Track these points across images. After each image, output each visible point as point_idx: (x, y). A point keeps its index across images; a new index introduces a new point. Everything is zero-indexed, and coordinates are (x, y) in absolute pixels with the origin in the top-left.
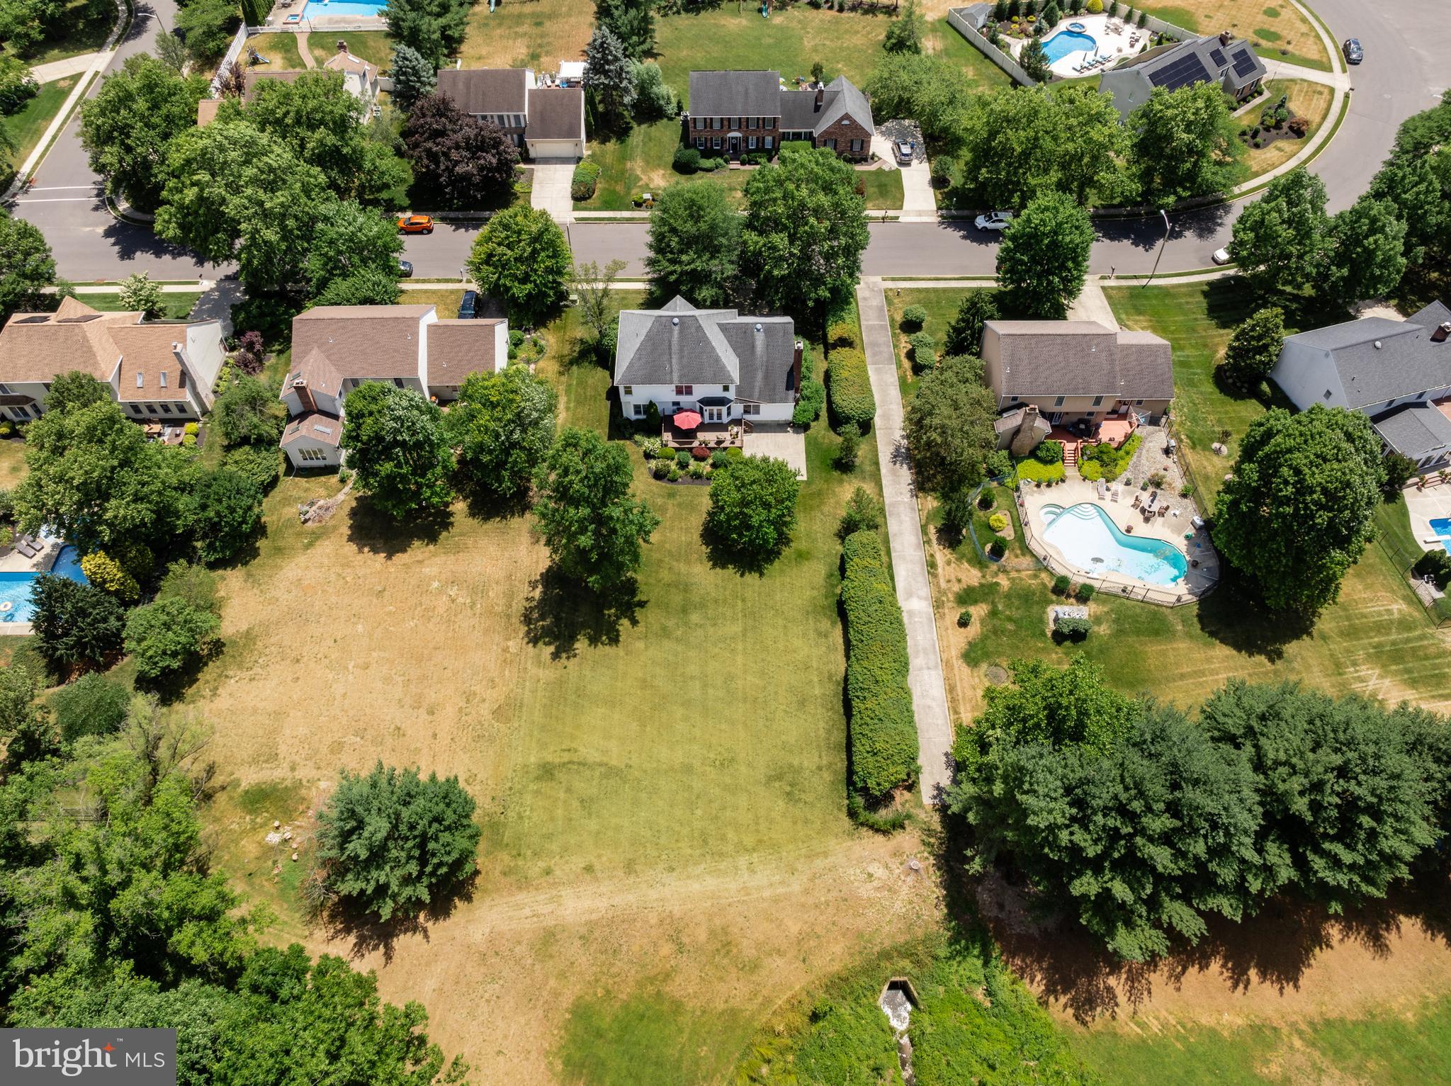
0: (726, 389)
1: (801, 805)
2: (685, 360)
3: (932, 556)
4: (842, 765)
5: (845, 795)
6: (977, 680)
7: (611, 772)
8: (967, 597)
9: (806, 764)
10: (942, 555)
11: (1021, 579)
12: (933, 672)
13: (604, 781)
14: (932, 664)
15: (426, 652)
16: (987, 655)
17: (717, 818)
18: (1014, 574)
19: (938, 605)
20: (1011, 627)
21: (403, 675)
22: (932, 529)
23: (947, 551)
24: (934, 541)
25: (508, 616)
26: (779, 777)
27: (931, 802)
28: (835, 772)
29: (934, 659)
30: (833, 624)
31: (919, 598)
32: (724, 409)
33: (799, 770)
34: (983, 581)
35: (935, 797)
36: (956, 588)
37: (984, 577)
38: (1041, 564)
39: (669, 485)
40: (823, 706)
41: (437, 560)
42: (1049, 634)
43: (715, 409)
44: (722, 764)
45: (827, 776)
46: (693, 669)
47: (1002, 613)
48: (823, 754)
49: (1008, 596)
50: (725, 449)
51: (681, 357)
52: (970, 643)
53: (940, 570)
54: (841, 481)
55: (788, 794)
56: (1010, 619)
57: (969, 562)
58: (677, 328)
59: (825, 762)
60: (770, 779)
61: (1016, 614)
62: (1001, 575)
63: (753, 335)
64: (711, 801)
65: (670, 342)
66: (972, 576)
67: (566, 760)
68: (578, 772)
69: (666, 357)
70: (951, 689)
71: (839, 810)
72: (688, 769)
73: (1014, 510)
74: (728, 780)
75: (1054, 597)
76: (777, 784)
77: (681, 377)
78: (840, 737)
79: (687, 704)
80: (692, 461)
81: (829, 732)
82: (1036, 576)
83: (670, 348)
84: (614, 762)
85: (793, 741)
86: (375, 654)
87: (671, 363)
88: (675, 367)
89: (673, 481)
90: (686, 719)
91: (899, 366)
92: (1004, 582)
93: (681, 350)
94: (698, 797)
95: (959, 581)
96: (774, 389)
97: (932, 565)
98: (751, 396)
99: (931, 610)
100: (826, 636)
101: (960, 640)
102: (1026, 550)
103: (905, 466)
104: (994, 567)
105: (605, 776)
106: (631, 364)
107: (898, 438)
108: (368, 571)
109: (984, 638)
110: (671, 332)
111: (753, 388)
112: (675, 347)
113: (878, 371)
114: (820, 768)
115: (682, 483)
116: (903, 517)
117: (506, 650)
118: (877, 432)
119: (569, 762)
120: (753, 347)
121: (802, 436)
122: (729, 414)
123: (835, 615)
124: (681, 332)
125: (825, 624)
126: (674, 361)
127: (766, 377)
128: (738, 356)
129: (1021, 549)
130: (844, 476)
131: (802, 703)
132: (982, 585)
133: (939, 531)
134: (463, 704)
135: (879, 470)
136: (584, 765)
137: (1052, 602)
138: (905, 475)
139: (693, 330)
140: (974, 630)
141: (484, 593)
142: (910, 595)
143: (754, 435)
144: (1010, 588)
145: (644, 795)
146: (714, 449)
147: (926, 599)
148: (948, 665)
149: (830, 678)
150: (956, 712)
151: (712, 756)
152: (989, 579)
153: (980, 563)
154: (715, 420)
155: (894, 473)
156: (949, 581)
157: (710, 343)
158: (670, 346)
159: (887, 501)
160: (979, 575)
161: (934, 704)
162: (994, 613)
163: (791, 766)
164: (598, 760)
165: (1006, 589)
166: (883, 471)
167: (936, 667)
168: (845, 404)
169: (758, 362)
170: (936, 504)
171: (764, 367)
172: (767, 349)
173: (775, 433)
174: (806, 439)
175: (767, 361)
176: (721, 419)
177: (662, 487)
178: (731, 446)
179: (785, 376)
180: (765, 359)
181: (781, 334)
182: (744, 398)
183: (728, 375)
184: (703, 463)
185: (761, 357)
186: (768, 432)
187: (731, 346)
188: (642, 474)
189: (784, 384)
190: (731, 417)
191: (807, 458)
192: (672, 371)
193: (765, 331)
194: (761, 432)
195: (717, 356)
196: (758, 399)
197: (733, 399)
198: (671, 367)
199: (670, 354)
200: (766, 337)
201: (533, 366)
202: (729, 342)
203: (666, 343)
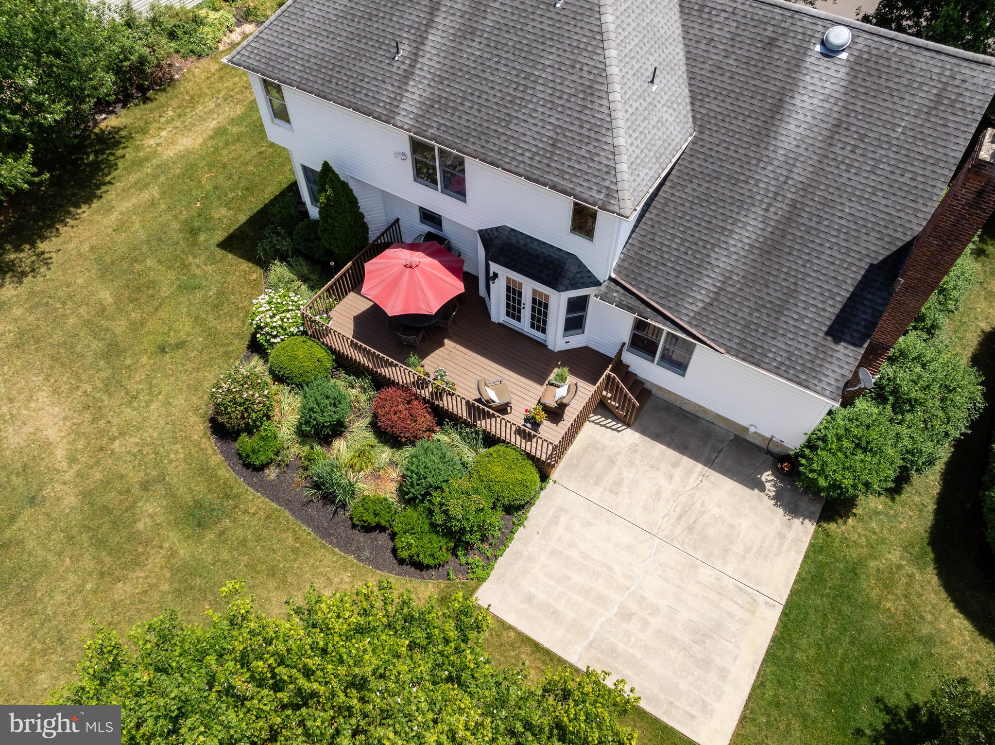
0: (584, 220)
2: (476, 49)
32: (559, 302)
39: (226, 473)
43: (529, 287)
50: (490, 440)
51: (467, 32)
63: (796, 64)
69: (416, 14)
80: (358, 432)
87: (420, 42)
88: (430, 60)
89: (251, 467)
96: (780, 310)
98: (674, 294)
111: (698, 267)
115: (272, 492)
120: (777, 109)
121: (803, 532)
122: (574, 323)
126: (434, 38)
128: (700, 123)
143: (630, 436)
146: (455, 421)
154: (525, 325)
169: (767, 177)
171: (781, 207)
172: (830, 141)
173: (709, 463)
174: (814, 551)
175: (806, 188)
176: (544, 331)
177: (205, 472)
178: (518, 441)
179: (853, 277)
180: (800, 174)
181: (923, 98)
182: (647, 291)
183: (612, 170)
184: (385, 454)
185: (790, 163)
186: (682, 448)
187: (692, 77)
188: (195, 388)
189: (832, 310)
190: (576, 341)
191: (776, 641)
192: (408, 75)
193: (856, 66)
194: (657, 437)
195: (601, 72)
196: (699, 318)
197: (601, 276)
198: (415, 56)
199: (434, 10)
200: (852, 88)
201: (249, 28)
202: (691, 58)
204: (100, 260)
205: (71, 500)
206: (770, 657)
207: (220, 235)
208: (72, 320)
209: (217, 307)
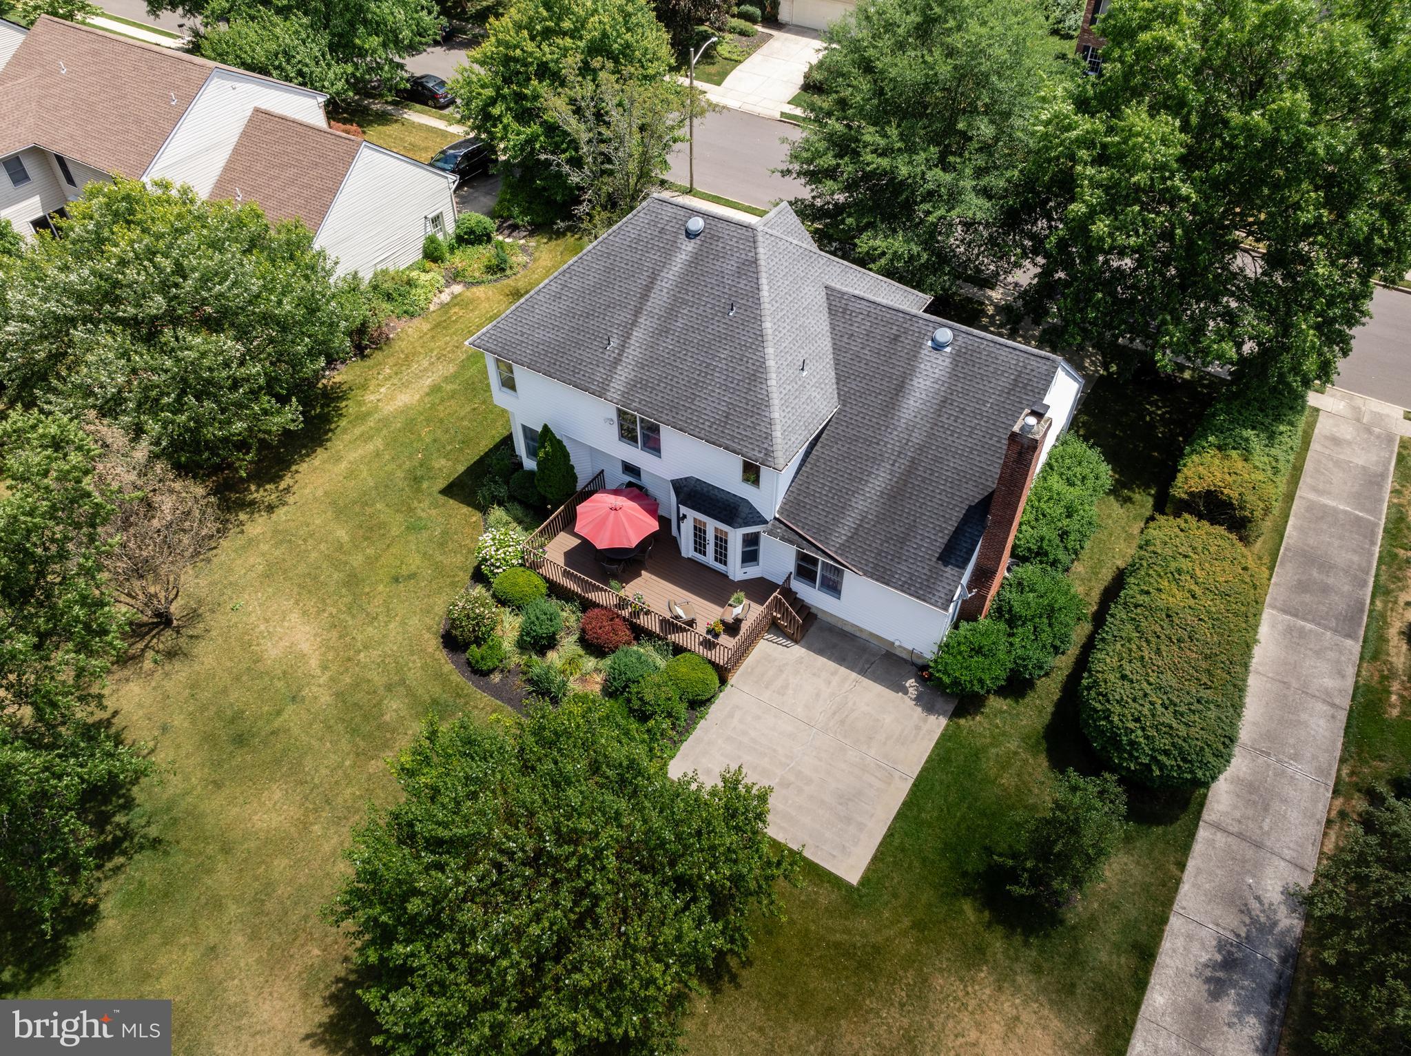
0: (751, 472)
2: (669, 343)
32: (736, 538)
39: (457, 678)
43: (712, 526)
50: (678, 650)
51: (663, 331)
54: (974, 956)
58: (689, 246)
63: (914, 356)
65: (653, 278)
69: (624, 316)
77: (633, 386)
80: (569, 645)
83: (645, 296)
87: (627, 337)
88: (634, 351)
89: (478, 672)
91: (1373, 650)
93: (671, 312)
96: (903, 541)
98: (824, 530)
103: (1254, 1022)
106: (529, 303)
110: (669, 251)
111: (842, 509)
112: (660, 298)
113: (1295, 639)
115: (496, 692)
118: (1203, 833)
120: (900, 388)
121: (937, 725)
122: (750, 556)
124: (695, 259)
126: (638, 334)
127: (896, 495)
130: (997, 944)
139: (730, 265)
143: (798, 651)
146: (650, 635)
154: (709, 559)
155: (1199, 1028)
157: (758, 319)
158: (648, 289)
166: (1157, 999)
168: (1122, 690)
169: (893, 439)
171: (904, 462)
172: (939, 413)
174: (945, 738)
175: (921, 449)
176: (725, 564)
177: (439, 676)
178: (701, 650)
179: (957, 515)
180: (917, 438)
181: (1004, 382)
182: (803, 528)
183: (769, 436)
184: (590, 663)
185: (910, 430)
186: (841, 660)
187: (837, 362)
188: (428, 611)
189: (942, 540)
190: (753, 572)
191: (907, 805)
192: (617, 361)
193: (957, 357)
194: (820, 652)
195: (761, 366)
196: (843, 549)
197: (768, 517)
198: (623, 347)
199: (637, 312)
200: (954, 374)
201: (457, 289)
202: (837, 349)
203: (643, 279)
204: (333, 503)
205: (326, 698)
206: (900, 816)
207: (442, 484)
208: (314, 555)
209: (442, 545)
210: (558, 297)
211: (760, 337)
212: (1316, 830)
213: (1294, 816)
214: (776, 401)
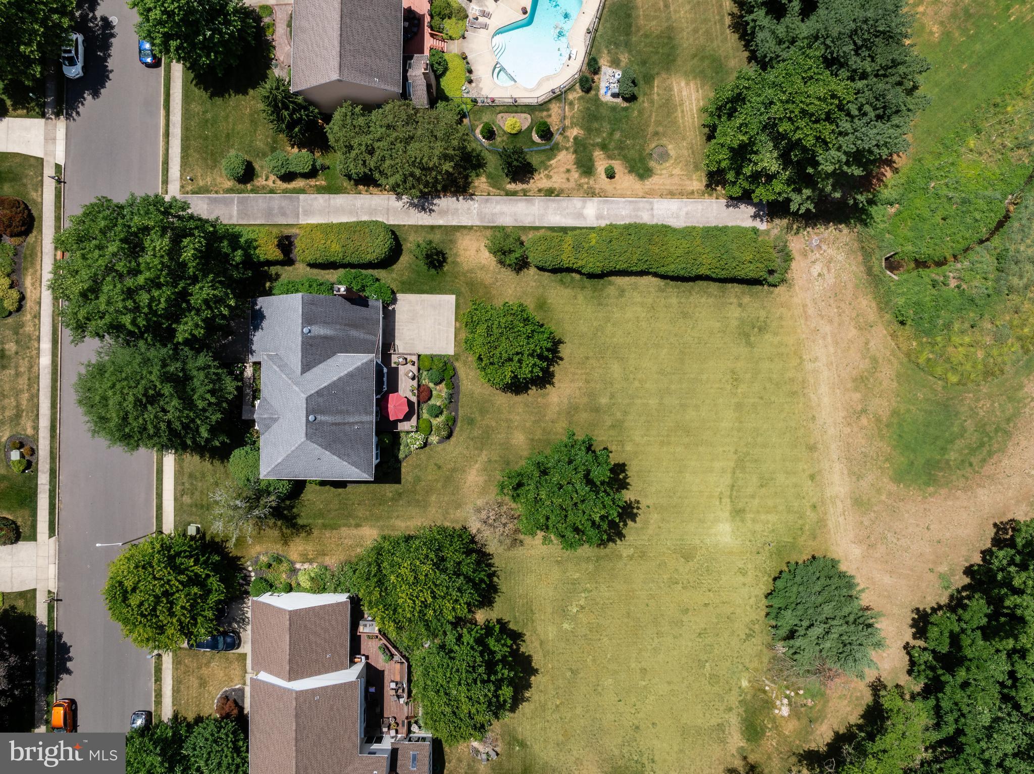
1: (768, 321)
2: (350, 408)
3: (540, 191)
4: (737, 288)
5: (760, 287)
6: (664, 172)
7: (740, 464)
8: (586, 167)
9: (737, 315)
10: (540, 181)
11: (573, 117)
12: (656, 206)
13: (747, 470)
14: (648, 206)
15: (632, 624)
16: (642, 160)
17: (777, 384)
18: (567, 122)
19: (592, 193)
20: (617, 135)
21: (653, 639)
22: (512, 187)
23: (536, 176)
24: (525, 186)
25: (598, 559)
26: (747, 336)
27: (765, 223)
28: (743, 293)
29: (643, 203)
30: (610, 283)
31: (583, 207)
33: (742, 321)
34: (572, 150)
35: (762, 220)
36: (575, 175)
37: (567, 149)
38: (558, 96)
39: (459, 424)
40: (688, 298)
41: (539, 629)
42: (625, 105)
44: (736, 380)
45: (746, 299)
46: (653, 402)
47: (604, 139)
48: (728, 301)
49: (589, 130)
51: (348, 412)
52: (630, 172)
53: (556, 186)
54: (455, 263)
55: (760, 330)
56: (611, 134)
57: (550, 159)
58: (319, 417)
59: (735, 301)
60: (749, 344)
61: (606, 127)
62: (568, 133)
63: (314, 338)
64: (765, 388)
65: (333, 424)
66: (565, 159)
67: (729, 500)
68: (738, 491)
69: (347, 427)
70: (672, 194)
71: (772, 293)
72: (739, 406)
73: (498, 109)
74: (748, 376)
75: (593, 93)
76: (752, 339)
77: (366, 413)
78: (713, 287)
79: (683, 406)
80: (432, 402)
81: (710, 295)
82: (571, 104)
83: (339, 424)
84: (732, 464)
85: (718, 325)
86: (633, 665)
87: (353, 424)
88: (357, 418)
89: (455, 421)
90: (697, 407)
91: (302, 191)
92: (574, 132)
93: (340, 412)
94: (761, 398)
95: (568, 171)
96: (367, 319)
97: (550, 193)
98: (375, 343)
99: (595, 199)
100: (623, 291)
101: (625, 180)
102: (543, 106)
103: (436, 201)
104: (557, 138)
105: (743, 470)
106: (354, 464)
107: (400, 203)
108: (551, 686)
109: (625, 158)
110: (322, 423)
111: (365, 340)
112: (338, 419)
114: (740, 305)
115: (457, 411)
116: (495, 211)
117: (631, 558)
119: (731, 497)
120: (326, 338)
121: (399, 296)
123: (602, 281)
124: (322, 413)
125: (611, 290)
126: (351, 420)
127: (354, 326)
128: (334, 354)
129: (542, 110)
130: (449, 260)
131: (685, 315)
132: (575, 152)
133: (514, 180)
134: (679, 587)
135: (440, 227)
136: (733, 486)
137: (597, 95)
138: (445, 203)
139: (321, 400)
140: (618, 166)
141: (575, 582)
142: (580, 215)
143: (397, 342)
144: (581, 127)
145: (759, 439)
146: (419, 381)
147: (585, 202)
148: (649, 194)
149: (663, 291)
150: (692, 193)
151: (729, 387)
152: (570, 144)
153: (552, 149)
155: (443, 213)
156: (568, 180)
157: (334, 383)
158: (336, 424)
159: (478, 223)
160: (564, 152)
161: (685, 210)
162: (604, 147)
163: (738, 327)
164: (729, 475)
165: (582, 132)
166: (441, 222)
167: (651, 203)
168: (377, 251)
169: (341, 334)
170: (483, 179)
171: (346, 328)
172: (328, 323)
173: (394, 322)
174: (403, 292)
175: (341, 324)
177: (461, 430)
178: (416, 364)
179: (355, 307)
180: (338, 327)
181: (313, 307)
183: (366, 363)
184: (434, 393)
185: (336, 330)
186: (394, 329)
187: (324, 361)
188: (444, 449)
189: (363, 309)
191: (428, 293)
192: (362, 422)
193: (310, 324)
194: (394, 336)
195: (346, 375)
198: (357, 423)
199: (345, 424)
200: (316, 323)
201: (298, 566)
202: (320, 362)
203: (333, 428)
204: (424, 512)
205: (485, 452)
206: (431, 293)
207: (397, 486)
208: (446, 499)
209: (419, 465)
210: (348, 455)
211: (340, 379)
212: (375, 197)
213: (374, 203)
214: (355, 366)
